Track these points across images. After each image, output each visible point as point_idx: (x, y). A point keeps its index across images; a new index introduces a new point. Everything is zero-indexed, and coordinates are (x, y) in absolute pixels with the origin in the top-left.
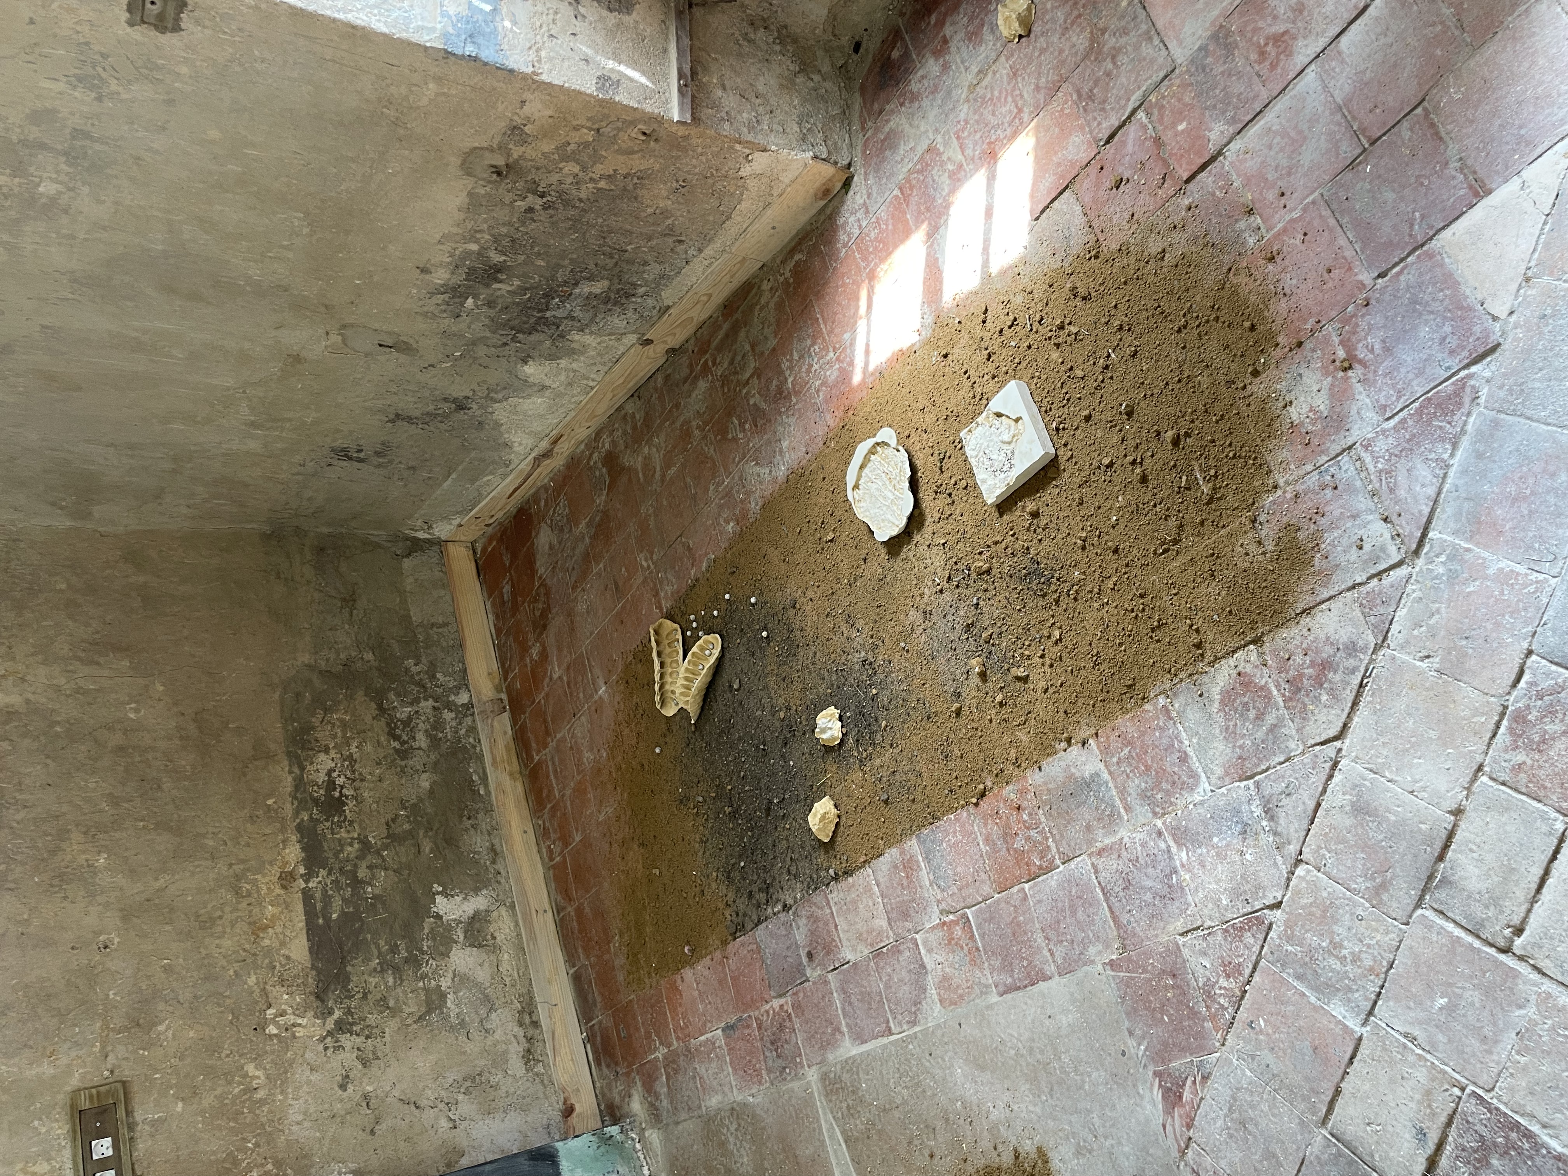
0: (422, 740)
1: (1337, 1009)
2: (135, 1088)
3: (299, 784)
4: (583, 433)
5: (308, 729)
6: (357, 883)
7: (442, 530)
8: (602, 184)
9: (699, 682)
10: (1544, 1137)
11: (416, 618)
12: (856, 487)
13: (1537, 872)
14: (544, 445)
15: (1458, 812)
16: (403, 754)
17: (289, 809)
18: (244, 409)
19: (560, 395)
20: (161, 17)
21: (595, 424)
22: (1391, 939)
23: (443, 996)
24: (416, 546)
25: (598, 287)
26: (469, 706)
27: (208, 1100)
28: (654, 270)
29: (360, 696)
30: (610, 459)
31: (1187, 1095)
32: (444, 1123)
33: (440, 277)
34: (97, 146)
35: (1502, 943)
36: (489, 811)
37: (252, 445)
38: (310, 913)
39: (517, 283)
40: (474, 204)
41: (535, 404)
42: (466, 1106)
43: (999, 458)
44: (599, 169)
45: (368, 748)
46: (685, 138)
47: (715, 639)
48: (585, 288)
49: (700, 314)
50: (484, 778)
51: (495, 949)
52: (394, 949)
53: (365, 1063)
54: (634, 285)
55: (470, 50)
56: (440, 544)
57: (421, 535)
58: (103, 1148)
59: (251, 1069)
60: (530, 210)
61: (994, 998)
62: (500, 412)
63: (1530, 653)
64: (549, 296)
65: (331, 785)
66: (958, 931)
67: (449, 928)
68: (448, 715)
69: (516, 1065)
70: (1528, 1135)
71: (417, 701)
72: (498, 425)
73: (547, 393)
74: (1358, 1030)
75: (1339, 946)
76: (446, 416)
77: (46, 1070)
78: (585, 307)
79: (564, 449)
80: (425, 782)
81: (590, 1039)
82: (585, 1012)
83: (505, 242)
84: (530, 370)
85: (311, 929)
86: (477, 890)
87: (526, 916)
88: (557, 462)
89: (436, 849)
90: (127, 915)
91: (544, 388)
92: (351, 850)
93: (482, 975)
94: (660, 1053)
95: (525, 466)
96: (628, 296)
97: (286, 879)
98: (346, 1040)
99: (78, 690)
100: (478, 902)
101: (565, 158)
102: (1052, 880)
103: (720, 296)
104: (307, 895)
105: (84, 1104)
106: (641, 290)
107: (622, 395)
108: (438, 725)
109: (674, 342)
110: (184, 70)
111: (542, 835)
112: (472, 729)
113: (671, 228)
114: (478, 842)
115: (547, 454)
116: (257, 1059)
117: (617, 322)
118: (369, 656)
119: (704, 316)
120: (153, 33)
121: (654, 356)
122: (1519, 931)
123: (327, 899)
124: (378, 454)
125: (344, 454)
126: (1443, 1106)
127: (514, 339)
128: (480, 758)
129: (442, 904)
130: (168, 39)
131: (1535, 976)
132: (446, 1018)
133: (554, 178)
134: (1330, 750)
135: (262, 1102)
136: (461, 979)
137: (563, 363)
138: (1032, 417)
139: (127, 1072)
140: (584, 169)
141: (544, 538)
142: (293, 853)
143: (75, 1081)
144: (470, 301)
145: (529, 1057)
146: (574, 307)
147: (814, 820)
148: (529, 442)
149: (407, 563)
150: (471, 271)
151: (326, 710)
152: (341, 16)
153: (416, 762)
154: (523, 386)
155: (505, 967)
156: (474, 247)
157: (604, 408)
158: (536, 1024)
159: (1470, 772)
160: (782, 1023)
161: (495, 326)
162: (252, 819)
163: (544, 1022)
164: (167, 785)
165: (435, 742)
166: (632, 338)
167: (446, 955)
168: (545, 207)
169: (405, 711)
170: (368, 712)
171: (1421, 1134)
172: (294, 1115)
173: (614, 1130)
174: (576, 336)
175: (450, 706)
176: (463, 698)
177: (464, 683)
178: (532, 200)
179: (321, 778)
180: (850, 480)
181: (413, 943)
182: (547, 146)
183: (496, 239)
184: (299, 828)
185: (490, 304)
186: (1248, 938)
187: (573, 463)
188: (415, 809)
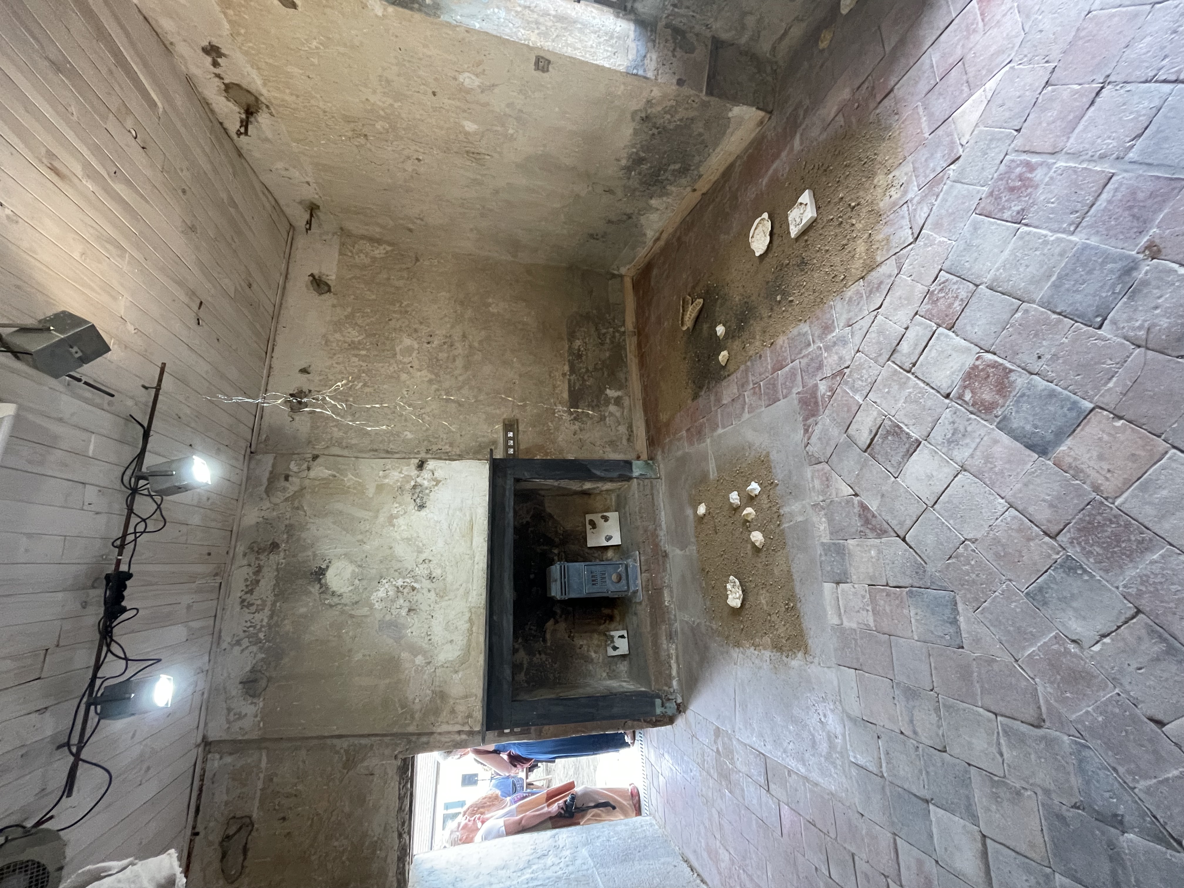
0: (608, 341)
1: (857, 397)
2: (520, 421)
3: (570, 348)
4: (671, 230)
5: (574, 332)
6: (584, 380)
7: (623, 271)
8: (678, 123)
9: (694, 315)
10: (905, 428)
11: (611, 301)
12: (752, 237)
13: (924, 344)
14: (657, 234)
15: (907, 329)
16: (602, 344)
17: (566, 355)
18: (562, 216)
19: (663, 213)
20: (543, 67)
21: (675, 226)
22: (877, 373)
23: (605, 418)
24: (614, 276)
25: (677, 166)
26: (624, 332)
27: (538, 429)
28: (697, 159)
29: (590, 323)
30: (679, 239)
31: (810, 430)
32: (601, 452)
33: (624, 162)
34: (525, 116)
35: (908, 369)
36: (626, 367)
37: (565, 232)
38: (570, 387)
39: (649, 165)
40: (636, 132)
41: (654, 217)
42: (608, 449)
43: (798, 220)
44: (677, 117)
45: (592, 341)
46: (709, 102)
47: (701, 301)
48: (672, 167)
49: (714, 178)
50: (626, 356)
51: (623, 408)
52: (593, 401)
53: (581, 430)
54: (690, 165)
55: (635, 71)
56: (621, 276)
57: (616, 272)
58: (511, 434)
59: (550, 424)
60: (653, 134)
61: (763, 409)
62: (643, 220)
63: (941, 270)
64: (659, 170)
65: (579, 350)
66: (757, 389)
67: (609, 399)
68: (617, 334)
69: (624, 442)
70: (900, 428)
71: (608, 328)
72: (642, 226)
73: (659, 212)
74: (861, 402)
75: (862, 377)
76: (625, 221)
77: (498, 411)
78: (672, 175)
79: (665, 236)
80: (607, 354)
81: (648, 439)
82: (648, 431)
83: (645, 148)
84: (653, 202)
85: (570, 391)
86: (619, 390)
87: (634, 399)
88: (661, 243)
89: (609, 375)
90: (520, 376)
91: (658, 210)
92: (584, 370)
93: (618, 414)
94: (668, 440)
95: (651, 243)
96: (688, 170)
97: (564, 375)
98: (576, 422)
99: (512, 311)
100: (619, 393)
101: (666, 113)
102: (787, 369)
103: (722, 169)
104: (569, 380)
105: (507, 423)
106: (692, 168)
107: (686, 213)
108: (614, 337)
109: (704, 190)
110: (549, 86)
111: (642, 376)
112: (624, 340)
113: (703, 140)
114: (621, 376)
115: (658, 239)
116: (552, 422)
117: (684, 181)
118: (595, 311)
119: (716, 178)
120: (541, 73)
121: (698, 195)
122: (914, 365)
123: (575, 383)
124: (603, 237)
125: (592, 236)
126: (879, 422)
127: (648, 189)
128: (625, 349)
129: (608, 391)
130: (545, 75)
131: (915, 379)
132: (605, 424)
133: (662, 121)
134: (875, 313)
135: (552, 434)
136: (611, 414)
137: (665, 199)
138: (811, 204)
139: (518, 416)
140: (672, 116)
141: (655, 272)
142: (566, 368)
143: (505, 416)
144: (633, 173)
145: (629, 440)
146: (668, 175)
147: (720, 358)
148: (652, 233)
149: (610, 282)
150: (634, 160)
151: (580, 327)
152: (595, 62)
153: (606, 347)
154: (650, 209)
155: (625, 413)
156: (634, 150)
157: (678, 220)
158: (632, 431)
159: (913, 314)
160: (702, 425)
161: (642, 183)
162: (556, 356)
163: (635, 432)
164: (533, 342)
165: (612, 342)
166: (689, 189)
167: (607, 406)
168: (659, 133)
169: (604, 331)
170: (593, 329)
171: (871, 431)
172: (560, 439)
173: (650, 462)
174: (668, 187)
175: (618, 331)
176: (623, 329)
177: (623, 324)
178: (655, 131)
179: (576, 348)
180: (751, 235)
181: (598, 401)
182: (659, 109)
183: (642, 147)
184: (569, 361)
185: (640, 174)
186: (838, 378)
187: (668, 244)
188: (603, 362)
